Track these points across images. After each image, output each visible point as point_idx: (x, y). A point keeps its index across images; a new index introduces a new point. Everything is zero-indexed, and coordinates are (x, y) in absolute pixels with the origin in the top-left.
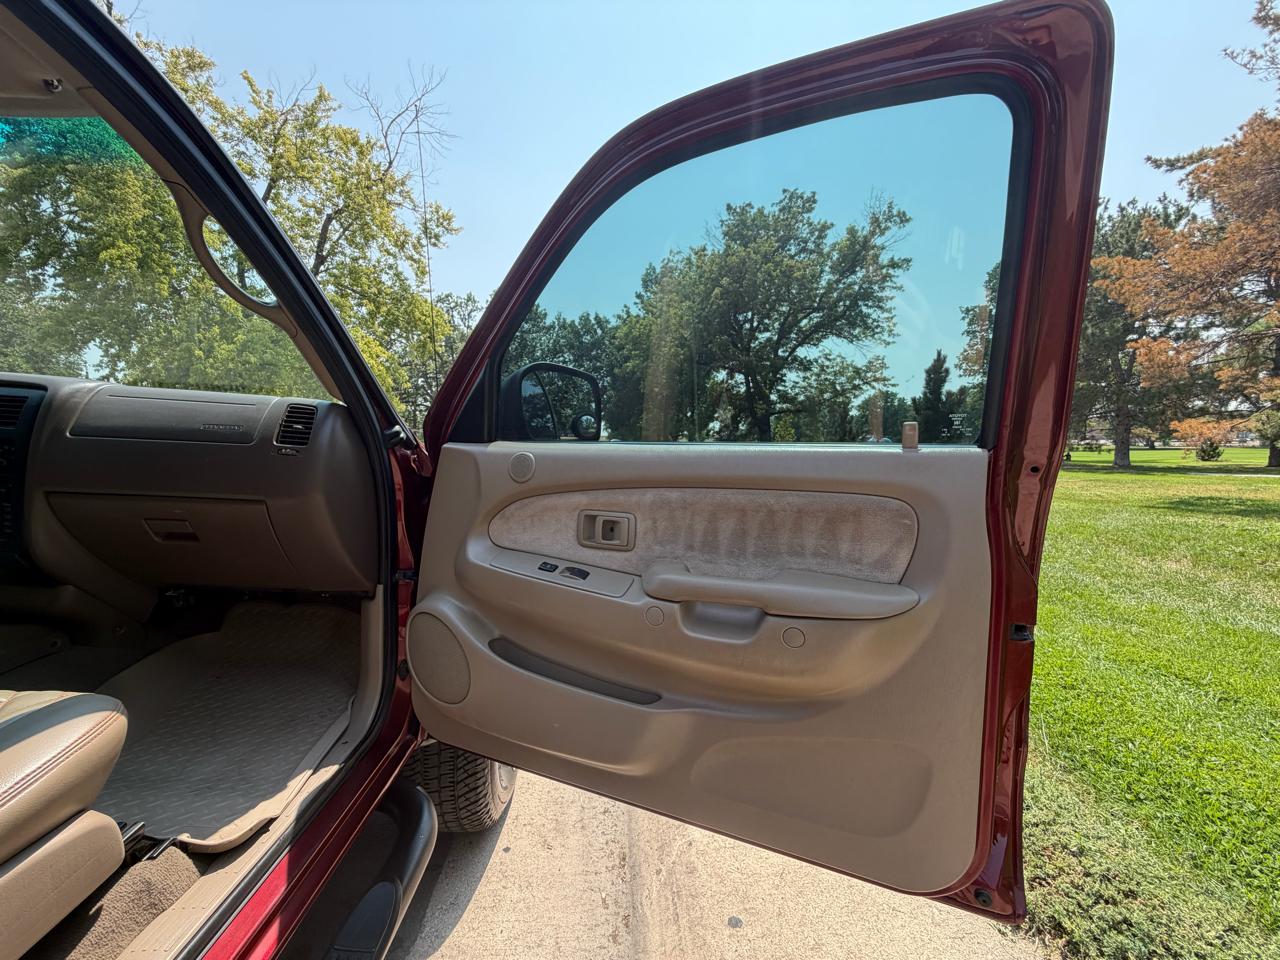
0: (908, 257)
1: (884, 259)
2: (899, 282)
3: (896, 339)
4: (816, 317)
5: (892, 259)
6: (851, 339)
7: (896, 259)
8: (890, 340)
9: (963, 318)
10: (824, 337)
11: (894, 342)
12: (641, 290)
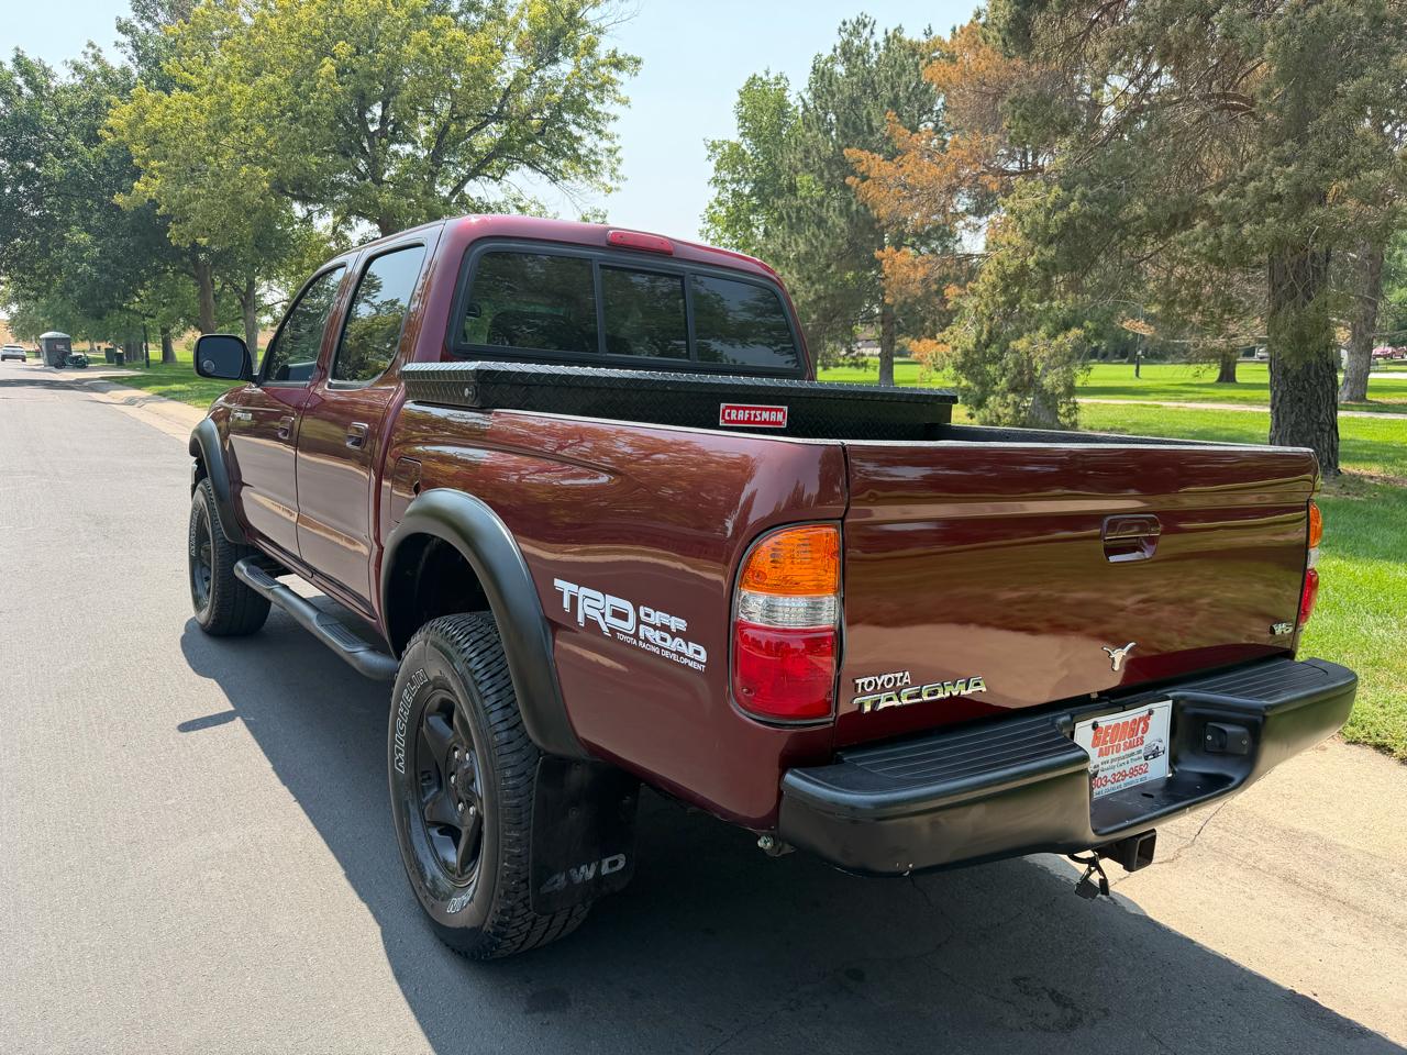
0: (637, 56)
1: (602, 51)
2: (623, 92)
3: (621, 185)
4: (495, 131)
5: (615, 52)
6: (555, 176)
7: (620, 55)
8: (612, 184)
9: (709, 158)
10: (509, 165)
11: (617, 189)
12: (128, 14)
